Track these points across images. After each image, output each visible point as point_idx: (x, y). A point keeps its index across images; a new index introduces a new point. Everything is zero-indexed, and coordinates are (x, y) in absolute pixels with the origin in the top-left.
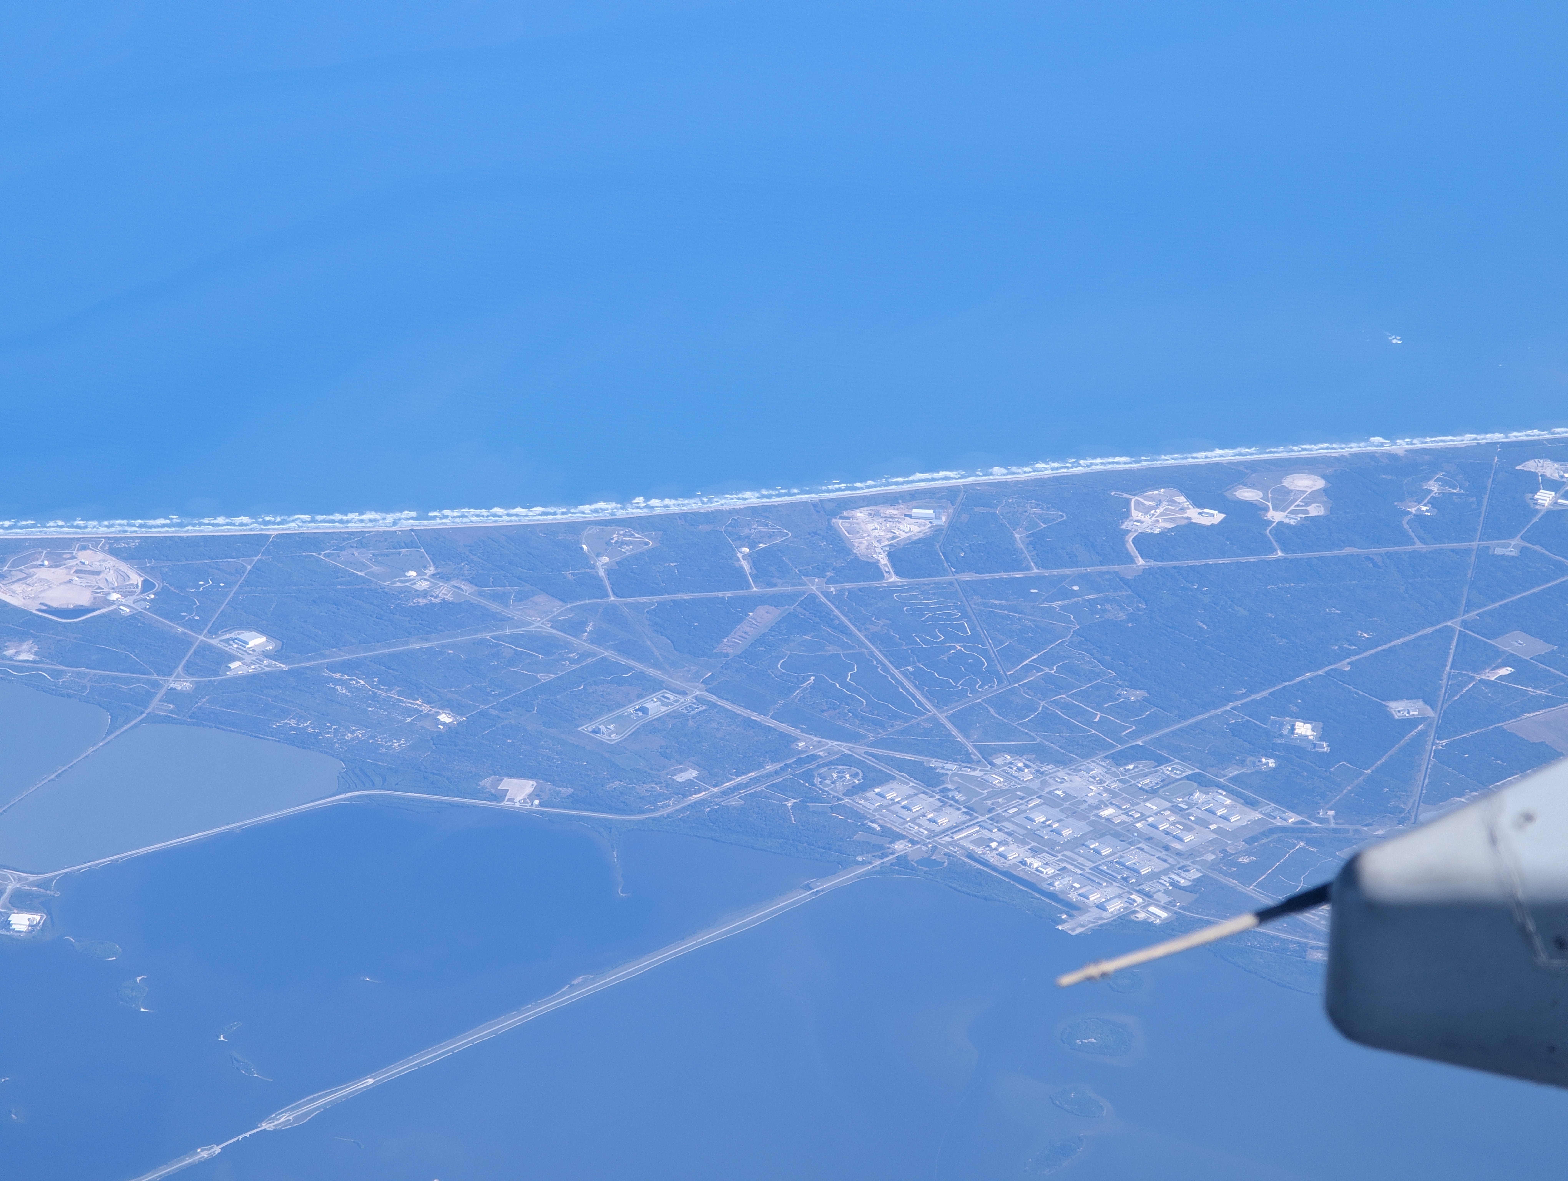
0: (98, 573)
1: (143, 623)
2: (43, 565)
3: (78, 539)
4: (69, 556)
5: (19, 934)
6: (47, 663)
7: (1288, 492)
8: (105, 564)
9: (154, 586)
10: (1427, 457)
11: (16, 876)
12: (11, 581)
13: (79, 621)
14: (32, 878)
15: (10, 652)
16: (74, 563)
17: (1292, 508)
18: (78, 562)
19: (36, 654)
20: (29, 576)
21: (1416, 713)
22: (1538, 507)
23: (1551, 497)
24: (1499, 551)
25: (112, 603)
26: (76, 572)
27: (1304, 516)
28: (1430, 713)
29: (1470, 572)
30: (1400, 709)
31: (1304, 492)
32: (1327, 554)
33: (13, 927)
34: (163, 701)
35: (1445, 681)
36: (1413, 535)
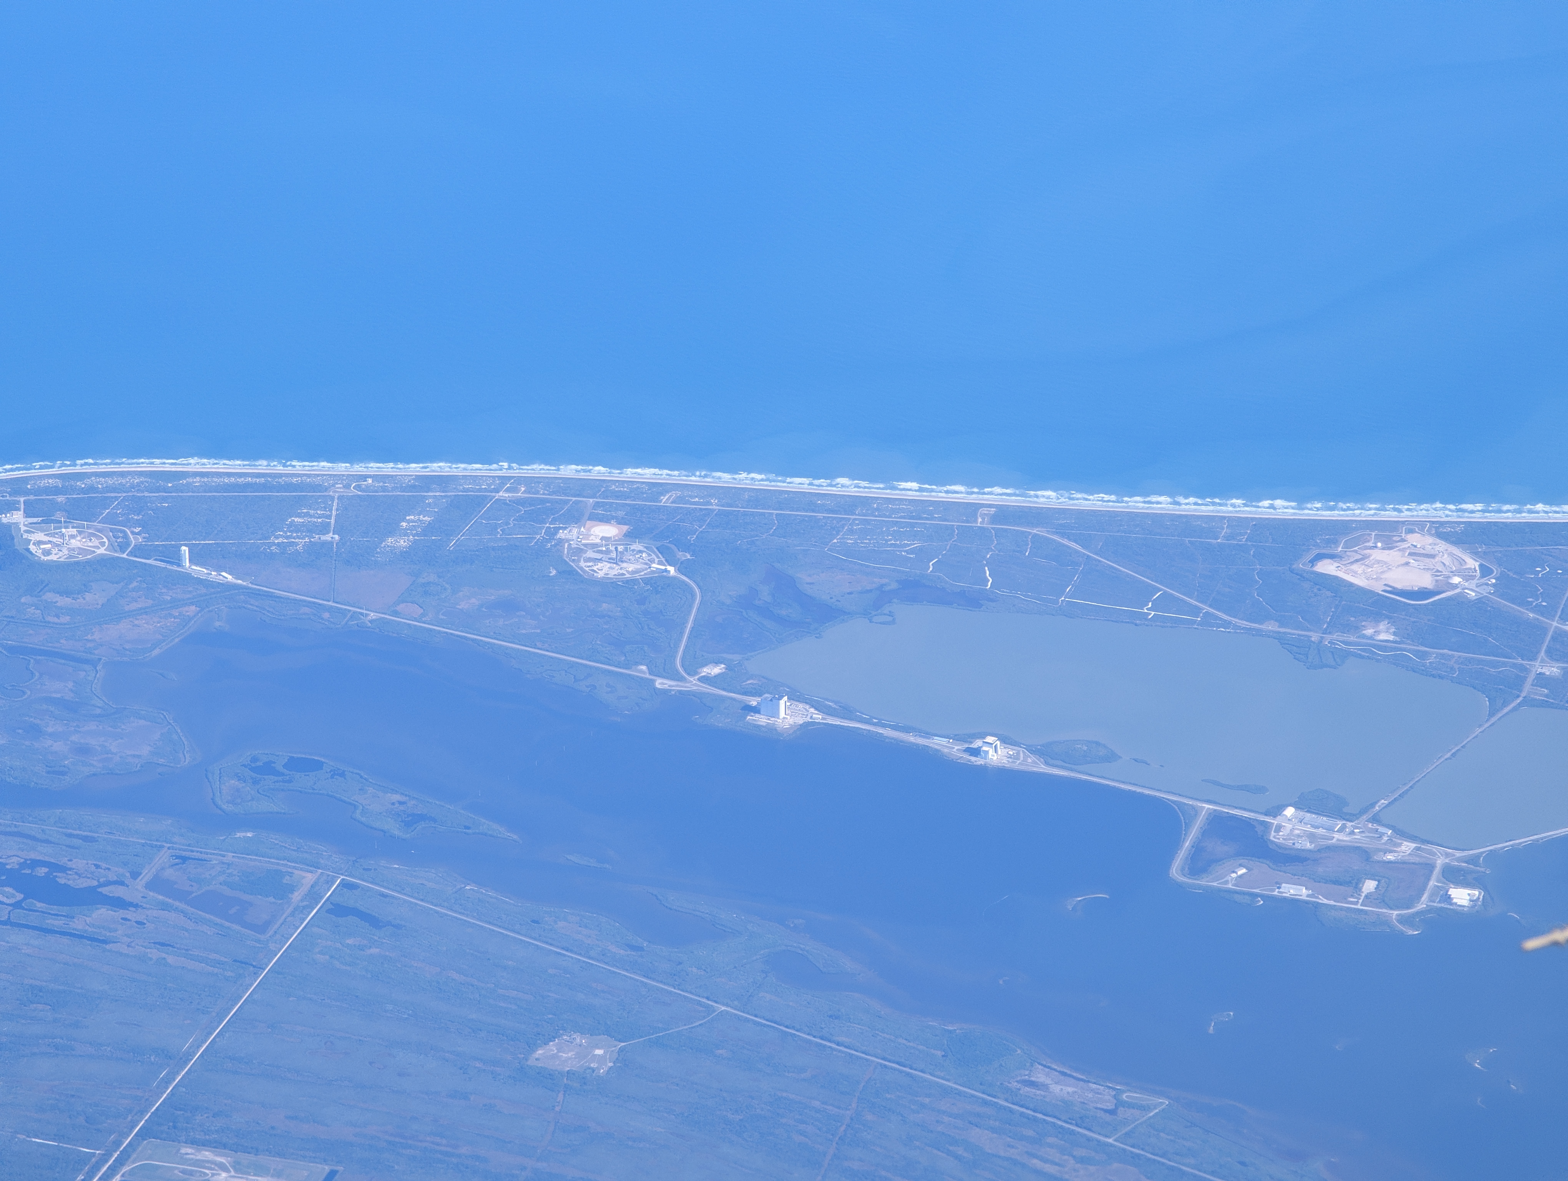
0: (1433, 556)
1: (1492, 607)
2: (1376, 547)
3: (1403, 523)
4: (1398, 539)
5: (1462, 908)
6: (1409, 644)
8: (1437, 548)
9: (1492, 572)
11: (1441, 851)
12: (1349, 561)
13: (1429, 603)
14: (1458, 854)
15: (1369, 632)
16: (1406, 546)
18: (1409, 545)
19: (1394, 634)
20: (1365, 557)
25: (1455, 586)
26: (1410, 554)
33: (1455, 901)
34: (1535, 686)
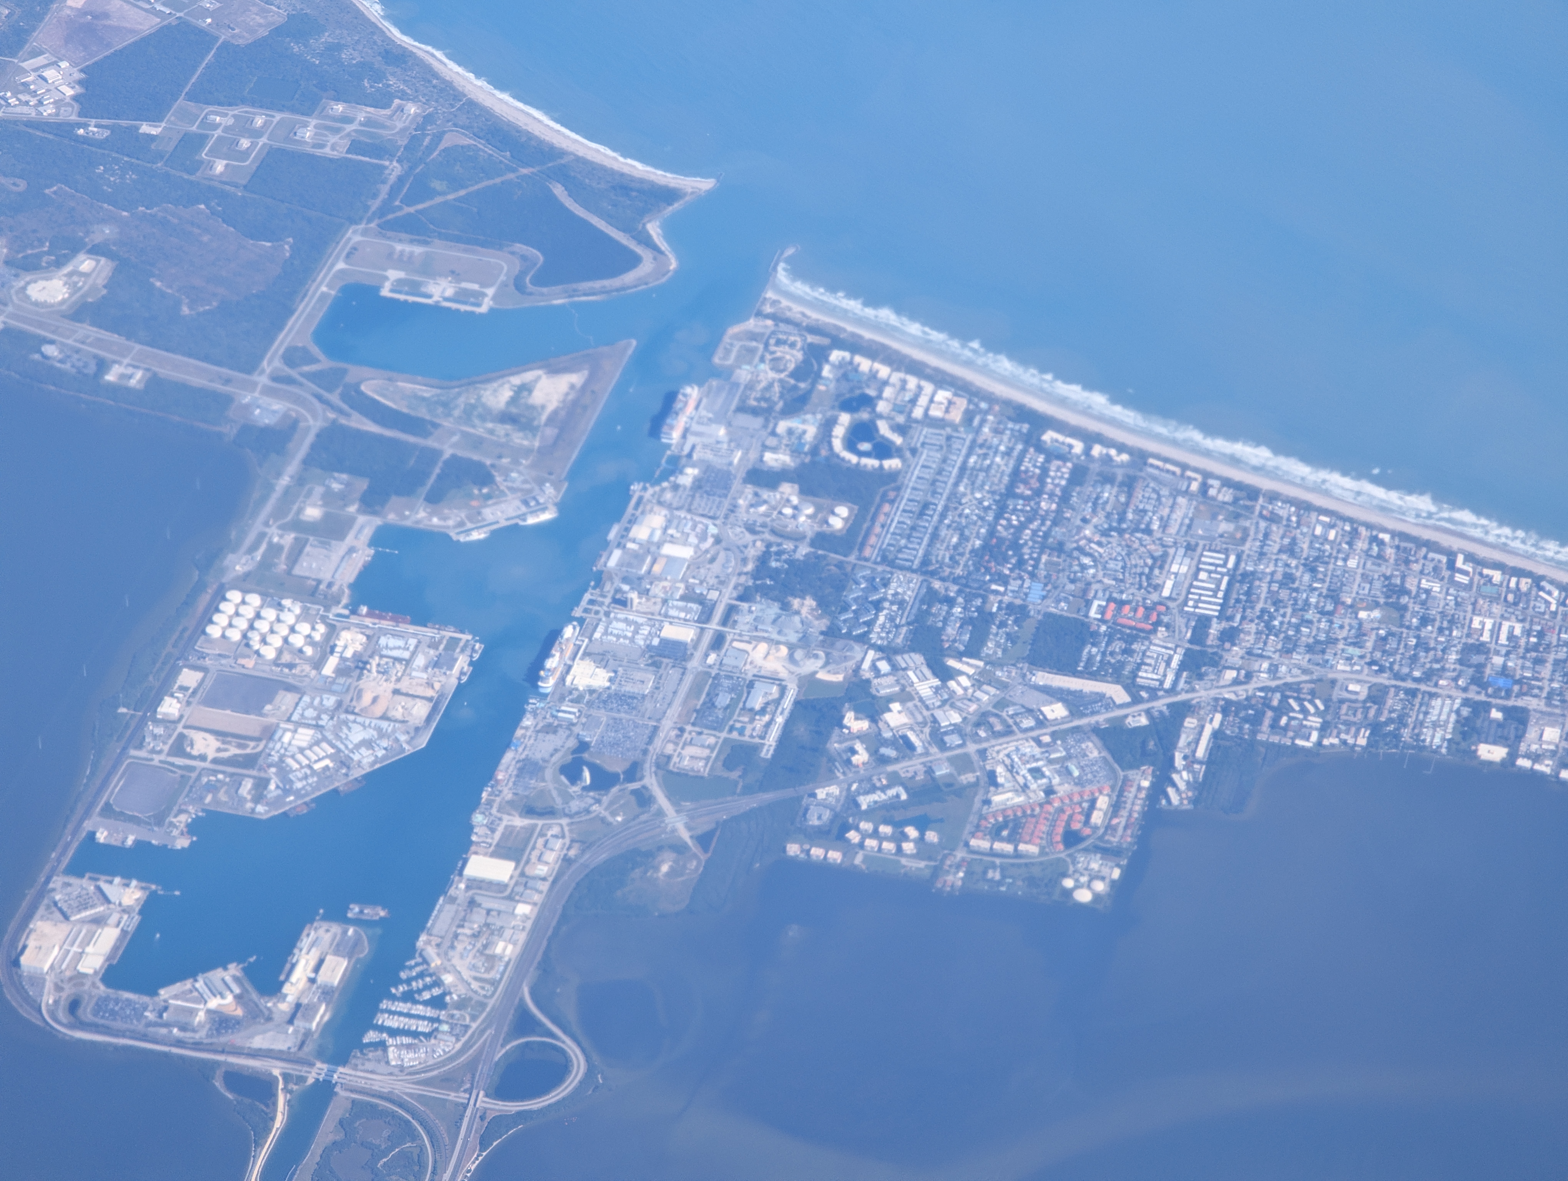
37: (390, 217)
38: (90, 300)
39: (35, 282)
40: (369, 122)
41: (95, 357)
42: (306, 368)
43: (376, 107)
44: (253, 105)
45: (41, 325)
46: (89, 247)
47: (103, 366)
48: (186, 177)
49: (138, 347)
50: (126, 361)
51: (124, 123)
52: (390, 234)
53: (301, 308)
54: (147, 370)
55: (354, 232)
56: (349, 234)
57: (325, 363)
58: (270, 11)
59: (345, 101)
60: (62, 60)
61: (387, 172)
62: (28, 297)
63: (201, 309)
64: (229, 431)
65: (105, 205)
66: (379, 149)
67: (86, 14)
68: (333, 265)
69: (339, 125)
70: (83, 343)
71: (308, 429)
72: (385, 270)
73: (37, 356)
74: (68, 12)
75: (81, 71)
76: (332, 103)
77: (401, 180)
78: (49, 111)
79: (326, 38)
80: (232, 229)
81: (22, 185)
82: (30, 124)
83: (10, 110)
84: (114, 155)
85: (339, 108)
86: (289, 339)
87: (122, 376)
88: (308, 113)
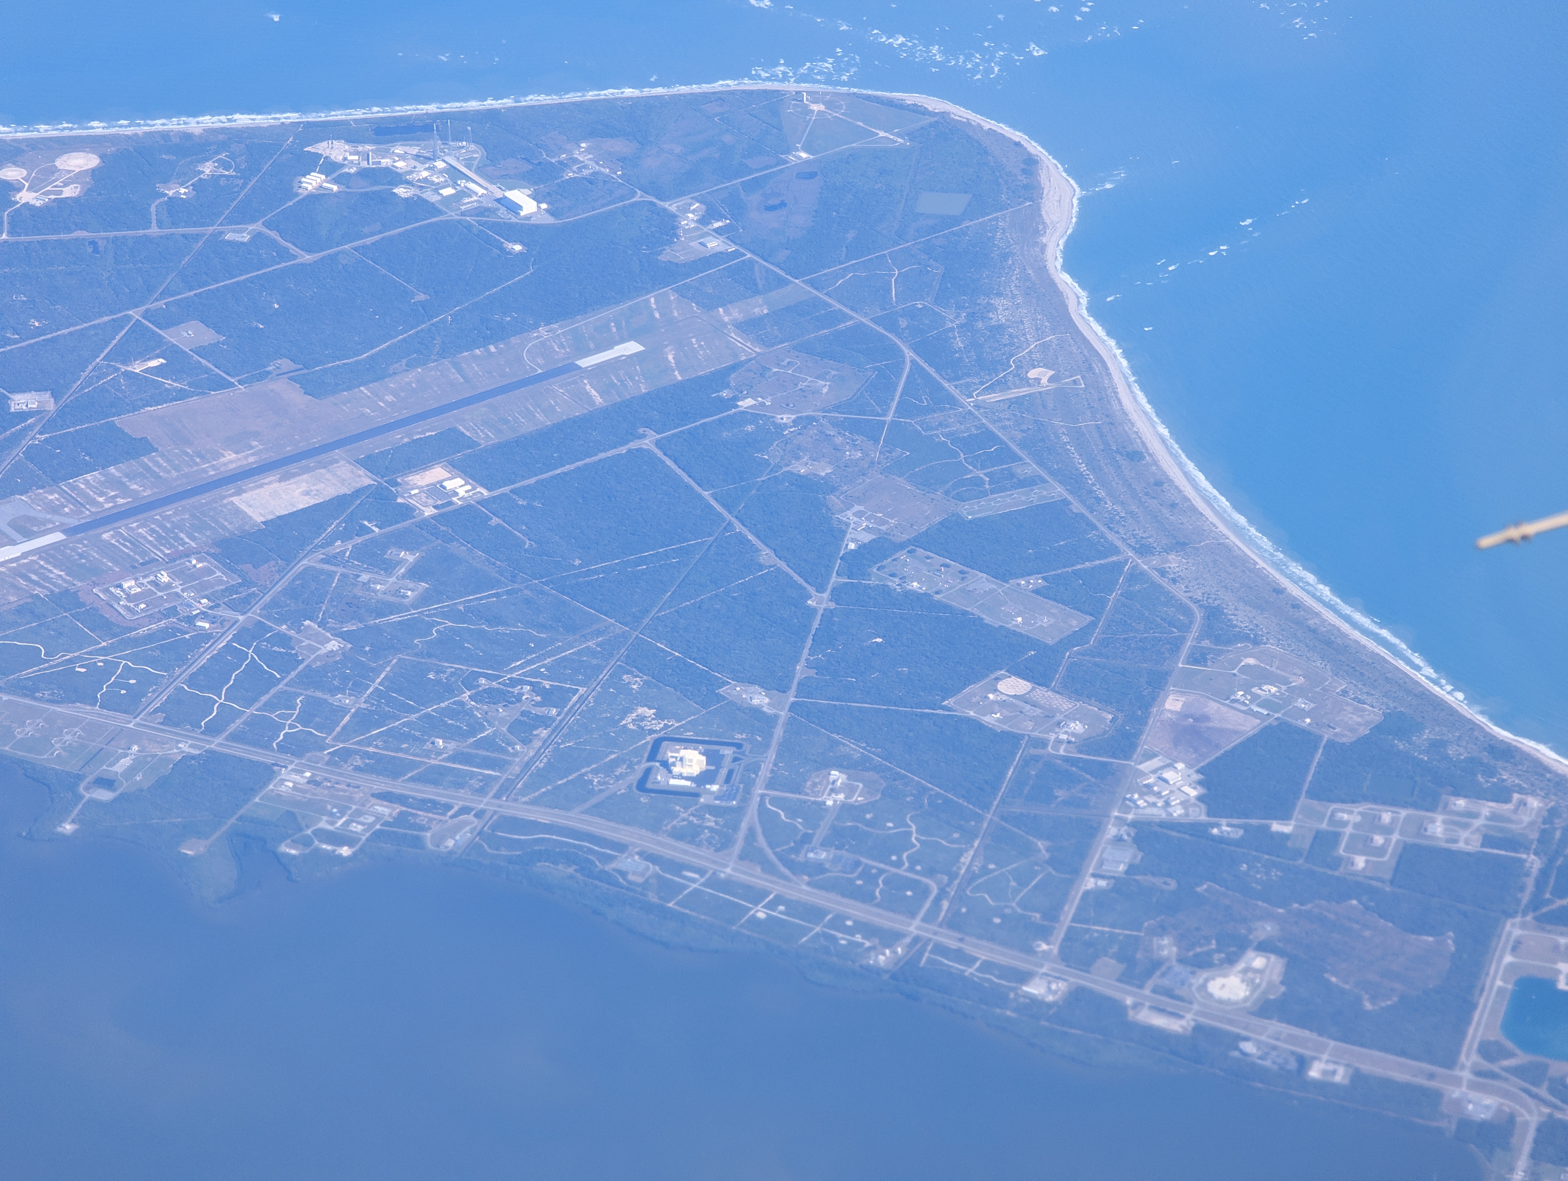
7: (54, 170)
10: (221, 137)
17: (49, 188)
21: (35, 406)
22: (300, 191)
23: (319, 180)
24: (229, 237)
27: (53, 197)
28: (51, 406)
29: (186, 259)
30: (22, 402)
31: (69, 172)
32: (54, 237)
35: (86, 373)
36: (154, 217)
37: (1544, 910)
38: (1272, 997)
39: (1214, 979)
40: (1494, 817)
41: (1293, 1053)
42: (1506, 1063)
43: (1497, 801)
44: (1375, 801)
45: (1231, 1022)
46: (1255, 944)
47: (1303, 1063)
48: (1330, 872)
49: (1332, 1043)
50: (1325, 1057)
51: (1254, 822)
52: (1549, 927)
53: (1482, 1001)
54: (1348, 1065)
55: (1513, 925)
56: (1508, 927)
57: (1521, 1058)
58: (1364, 710)
59: (1465, 796)
60: (1177, 762)
61: (1528, 865)
62: (1211, 996)
63: (1383, 1005)
64: (1450, 1127)
65: (1260, 903)
66: (1514, 843)
67: (1187, 716)
68: (1501, 958)
69: (1465, 820)
70: (1277, 1039)
71: (1526, 1124)
72: (1555, 963)
73: (1236, 1054)
74: (1169, 716)
75: (1198, 771)
76: (1453, 798)
77: (1544, 873)
78: (1179, 812)
79: (1427, 734)
80: (1390, 924)
81: (1173, 885)
82: (1162, 824)
83: (1140, 811)
84: (1254, 853)
85: (1461, 803)
86: (1480, 1034)
87: (1325, 1072)
88: (1432, 808)
